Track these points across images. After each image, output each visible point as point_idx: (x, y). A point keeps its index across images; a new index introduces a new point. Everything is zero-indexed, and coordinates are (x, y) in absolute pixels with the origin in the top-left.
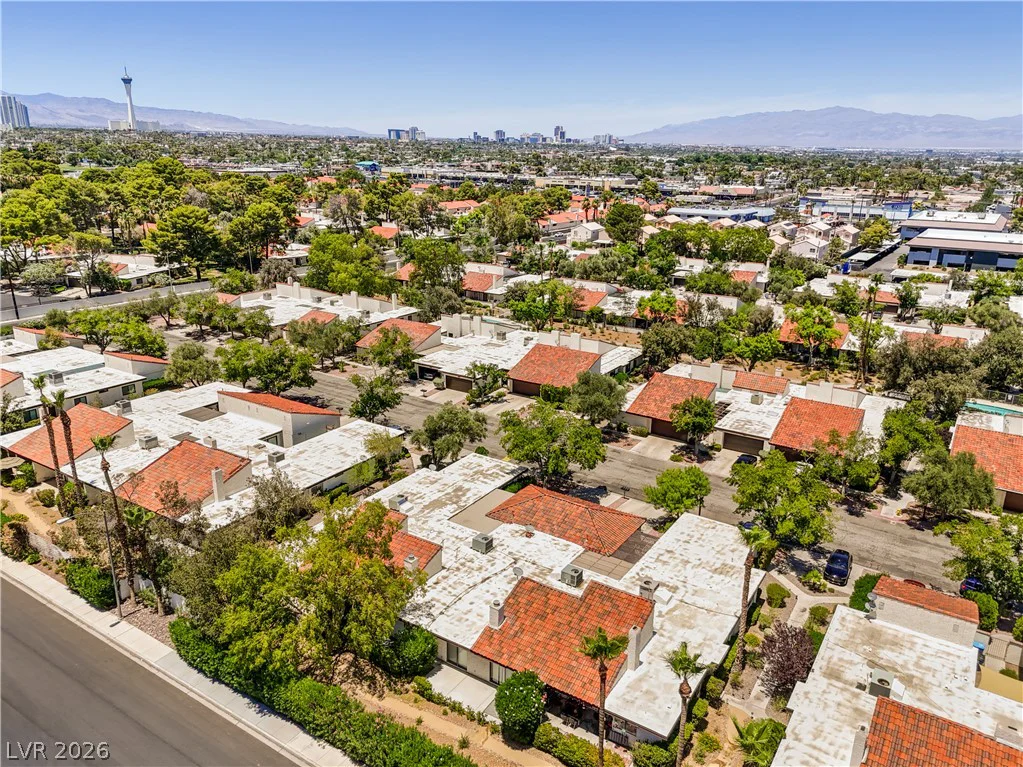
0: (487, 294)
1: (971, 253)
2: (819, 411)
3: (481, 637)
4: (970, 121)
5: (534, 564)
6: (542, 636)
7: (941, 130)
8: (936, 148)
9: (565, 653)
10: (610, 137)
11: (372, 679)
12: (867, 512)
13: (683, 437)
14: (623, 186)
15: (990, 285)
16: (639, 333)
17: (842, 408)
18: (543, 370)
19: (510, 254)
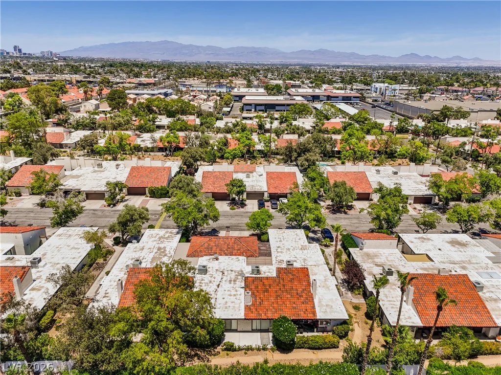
0: (62, 144)
1: (265, 105)
2: (280, 176)
3: (245, 311)
4: (220, 49)
5: (232, 271)
6: (272, 299)
7: (210, 52)
8: (211, 61)
9: (288, 303)
10: (51, 52)
11: (196, 355)
12: (349, 212)
13: (228, 198)
14: (84, 80)
15: (286, 117)
16: (163, 155)
17: (287, 173)
18: (144, 180)
19: (56, 120)
